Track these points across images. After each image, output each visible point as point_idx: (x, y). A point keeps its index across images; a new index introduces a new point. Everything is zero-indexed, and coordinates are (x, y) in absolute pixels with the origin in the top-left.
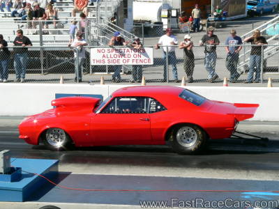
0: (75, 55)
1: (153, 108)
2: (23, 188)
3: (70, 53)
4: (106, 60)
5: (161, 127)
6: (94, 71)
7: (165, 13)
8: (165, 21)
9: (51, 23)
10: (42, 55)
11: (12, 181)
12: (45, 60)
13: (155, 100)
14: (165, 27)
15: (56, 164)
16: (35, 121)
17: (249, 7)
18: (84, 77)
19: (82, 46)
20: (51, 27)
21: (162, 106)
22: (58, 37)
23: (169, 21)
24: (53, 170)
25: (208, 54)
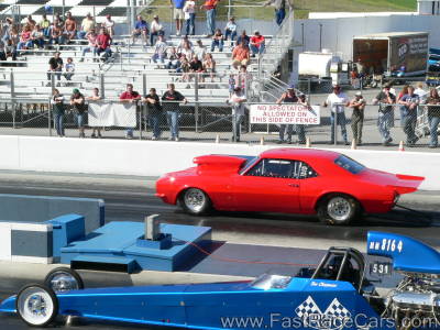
0: (234, 112)
1: (304, 174)
2: (174, 257)
3: (228, 110)
4: (267, 118)
5: (312, 195)
6: (253, 131)
7: (334, 67)
8: (334, 77)
9: (208, 76)
10: (197, 111)
11: (162, 248)
12: (200, 117)
13: (307, 165)
14: (334, 83)
15: (210, 232)
16: (172, 179)
17: (431, 62)
18: (243, 136)
19: (240, 102)
20: (208, 81)
21: (314, 172)
22: (215, 92)
23: (339, 76)
24: (206, 238)
25: (382, 115)
